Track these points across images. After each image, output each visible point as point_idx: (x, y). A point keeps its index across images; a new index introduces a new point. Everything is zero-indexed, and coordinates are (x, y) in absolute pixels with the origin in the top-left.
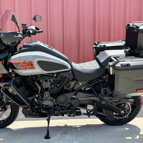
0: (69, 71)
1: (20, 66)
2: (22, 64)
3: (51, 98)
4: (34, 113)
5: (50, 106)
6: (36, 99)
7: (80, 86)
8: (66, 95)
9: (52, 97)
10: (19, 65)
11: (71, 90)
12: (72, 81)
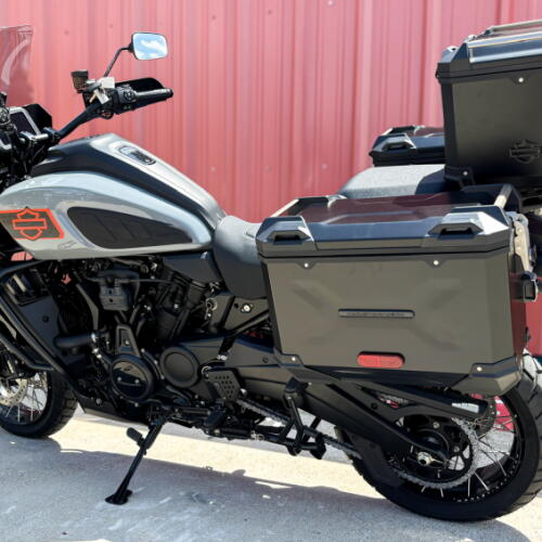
0: (199, 252)
1: (17, 224)
2: (22, 217)
3: (141, 354)
4: (98, 401)
5: (137, 381)
6: (96, 350)
7: (248, 319)
8: (190, 348)
9: (143, 350)
10: (14, 221)
11: (213, 330)
12: (217, 292)
